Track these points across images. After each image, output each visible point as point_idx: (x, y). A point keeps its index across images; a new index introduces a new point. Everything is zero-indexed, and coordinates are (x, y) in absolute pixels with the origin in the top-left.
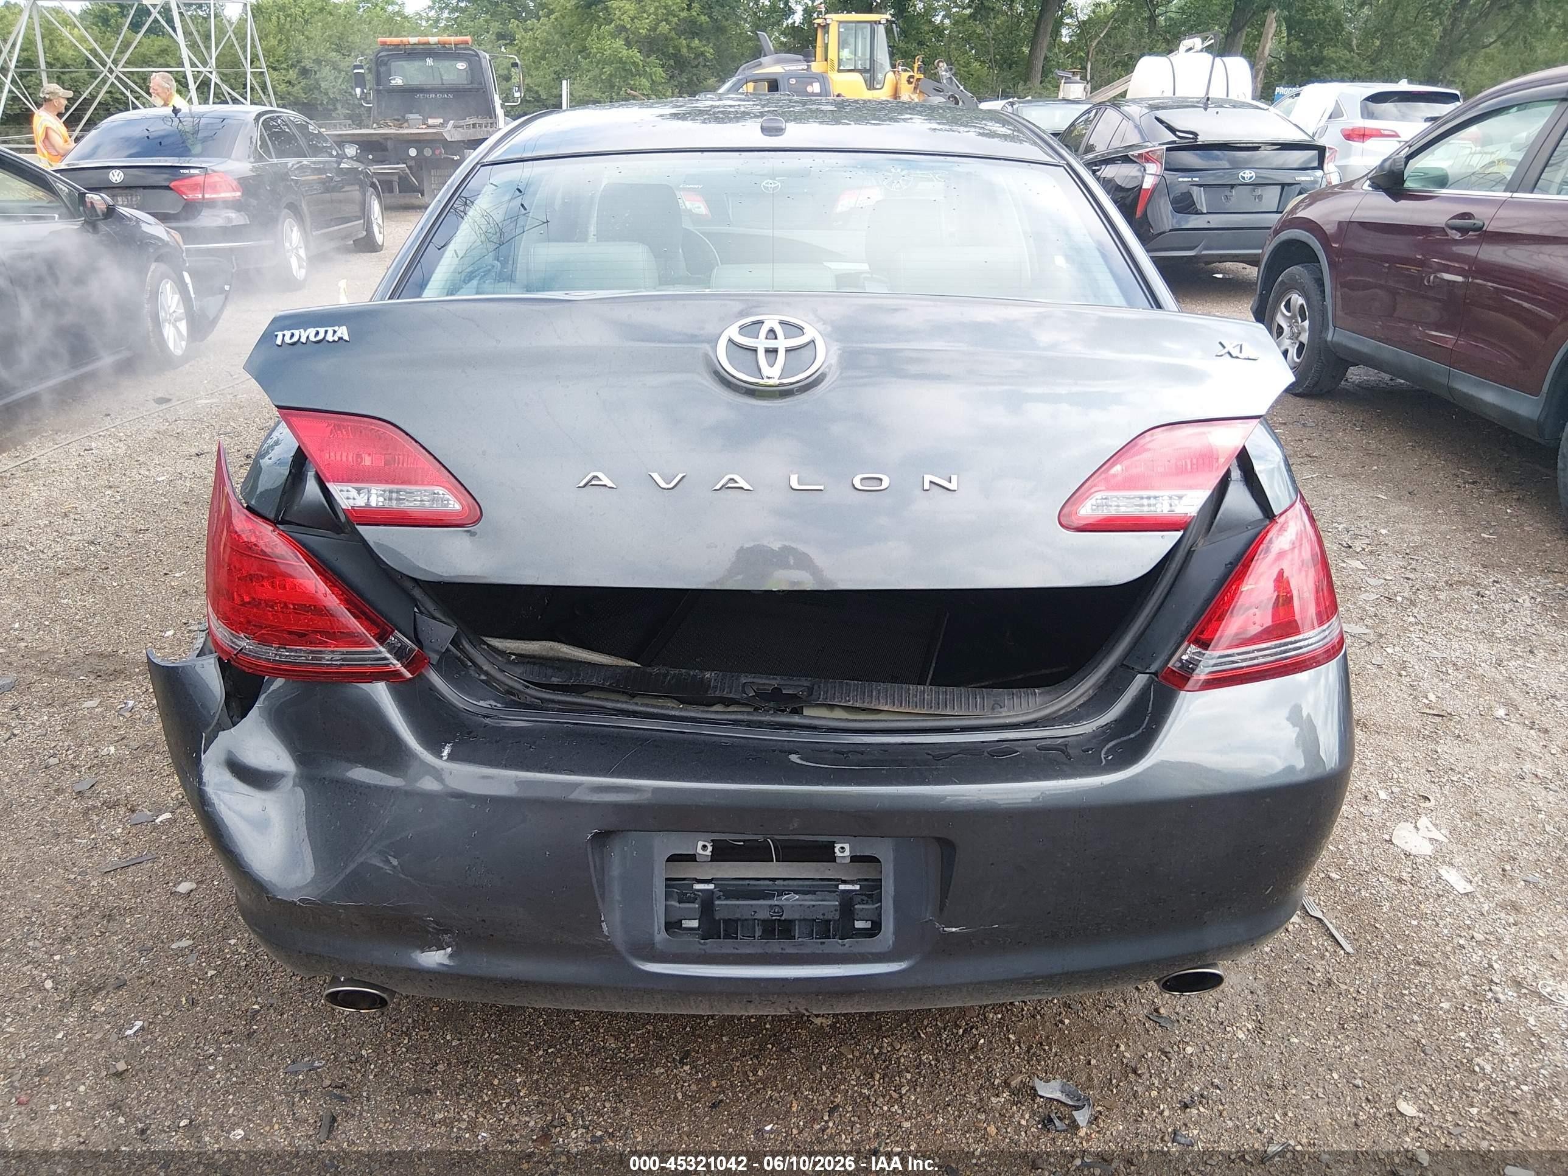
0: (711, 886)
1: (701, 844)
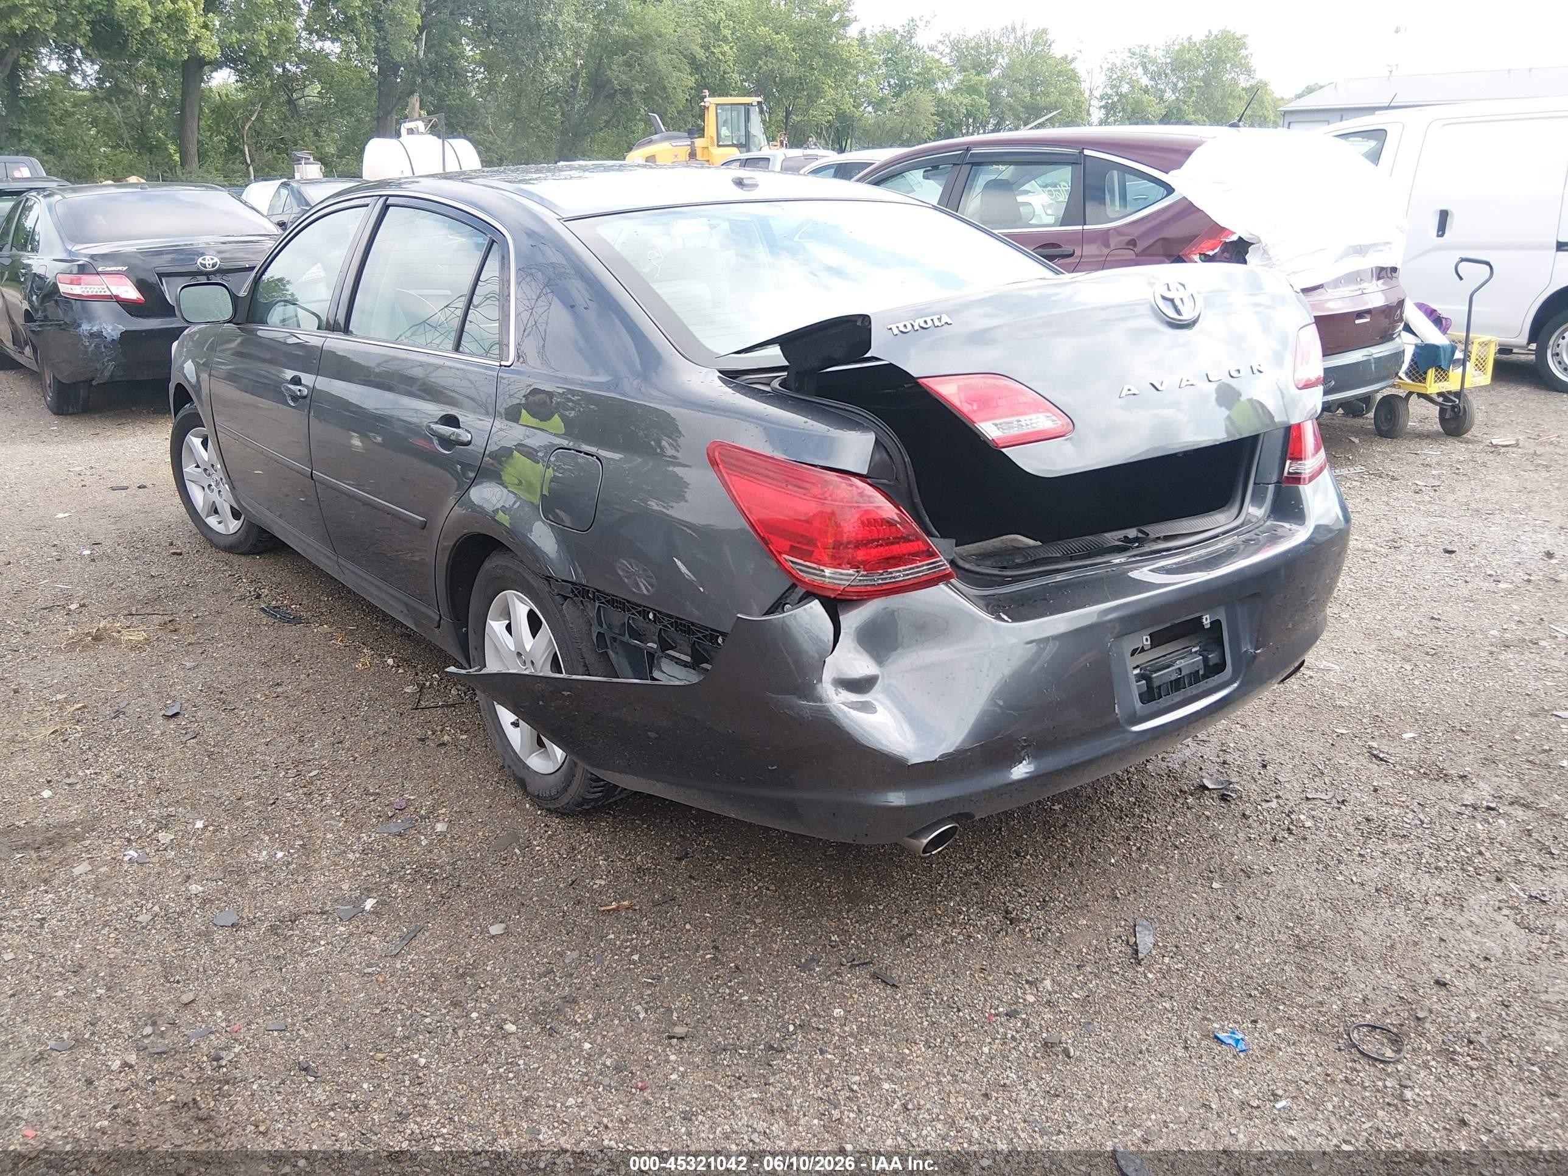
0: (1138, 671)
1: (1145, 639)
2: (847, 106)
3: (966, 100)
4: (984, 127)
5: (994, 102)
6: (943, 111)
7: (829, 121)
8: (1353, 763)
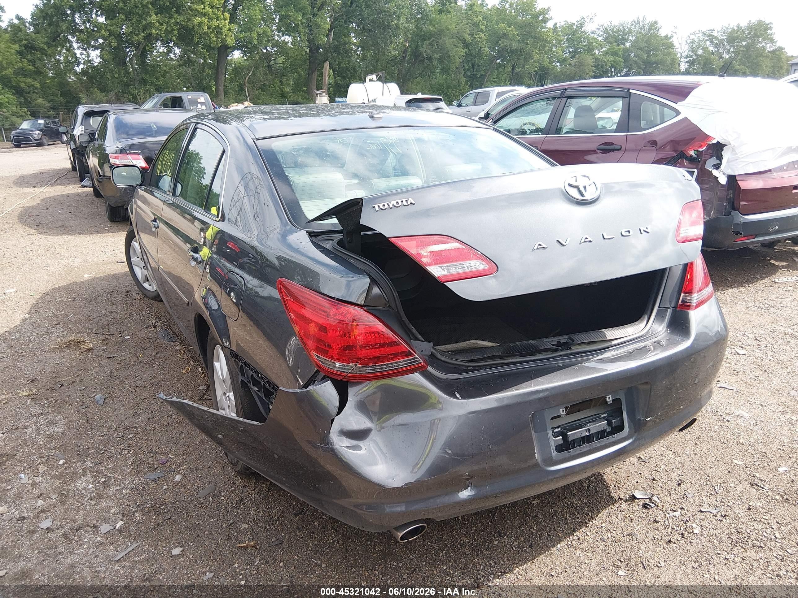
0: (559, 429)
1: (561, 410)
2: (546, 63)
3: (611, 59)
4: (620, 73)
5: (626, 59)
6: (598, 65)
7: (535, 71)
8: (740, 487)
